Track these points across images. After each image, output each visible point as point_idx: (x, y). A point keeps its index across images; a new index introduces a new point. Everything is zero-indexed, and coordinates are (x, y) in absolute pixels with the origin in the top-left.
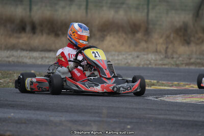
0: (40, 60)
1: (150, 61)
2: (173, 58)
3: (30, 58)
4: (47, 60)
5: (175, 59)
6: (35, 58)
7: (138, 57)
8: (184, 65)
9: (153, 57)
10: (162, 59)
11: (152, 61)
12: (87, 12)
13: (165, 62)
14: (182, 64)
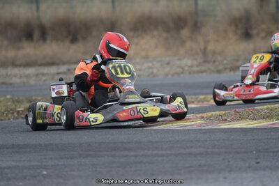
0: (34, 78)
1: (183, 68)
2: (214, 62)
3: (21, 77)
4: (44, 78)
5: (217, 63)
6: (28, 76)
7: (168, 64)
8: (228, 71)
9: (189, 62)
10: (200, 64)
11: (186, 68)
12: (114, 7)
13: (203, 68)
14: (225, 69)
